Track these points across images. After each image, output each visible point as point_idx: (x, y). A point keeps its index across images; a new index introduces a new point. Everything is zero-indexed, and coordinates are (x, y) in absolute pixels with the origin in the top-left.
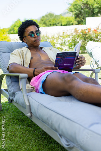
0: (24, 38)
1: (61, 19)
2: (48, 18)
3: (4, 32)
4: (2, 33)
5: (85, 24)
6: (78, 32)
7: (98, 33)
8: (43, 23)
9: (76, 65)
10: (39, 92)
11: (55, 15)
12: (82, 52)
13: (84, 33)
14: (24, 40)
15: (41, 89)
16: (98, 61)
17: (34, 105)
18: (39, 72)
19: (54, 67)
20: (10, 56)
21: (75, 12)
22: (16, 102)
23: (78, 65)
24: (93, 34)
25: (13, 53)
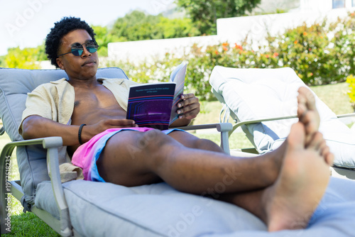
0: (60, 59)
1: (160, 25)
2: (130, 23)
3: (26, 57)
4: (24, 58)
5: (215, 33)
6: (201, 53)
7: (246, 53)
8: (119, 34)
9: (179, 116)
10: (90, 180)
11: (146, 15)
12: (211, 96)
13: (214, 54)
14: (60, 62)
15: (94, 170)
16: (237, 110)
17: (77, 208)
18: (91, 132)
19: (125, 119)
20: (25, 102)
21: (192, 8)
22: (40, 207)
23: (184, 116)
24: (235, 55)
25: (33, 93)
